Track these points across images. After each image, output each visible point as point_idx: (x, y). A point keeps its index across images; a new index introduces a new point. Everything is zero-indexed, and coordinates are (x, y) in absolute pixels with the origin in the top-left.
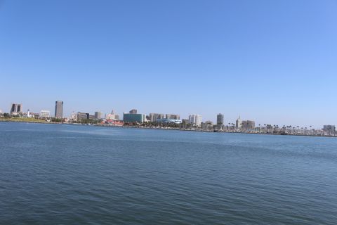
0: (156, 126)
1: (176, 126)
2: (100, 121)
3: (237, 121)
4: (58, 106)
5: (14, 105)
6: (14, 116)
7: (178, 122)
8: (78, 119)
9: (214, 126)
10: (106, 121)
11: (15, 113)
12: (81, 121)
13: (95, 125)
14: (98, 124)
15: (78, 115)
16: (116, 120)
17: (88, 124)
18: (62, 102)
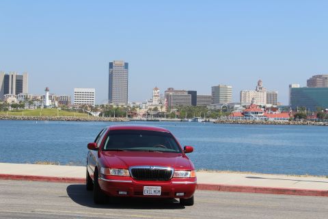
2: (228, 110)
4: (116, 74)
5: (7, 77)
6: (14, 106)
8: (169, 108)
10: (244, 109)
11: (12, 99)
12: (177, 113)
13: (214, 120)
14: (223, 118)
15: (168, 97)
16: (269, 106)
17: (195, 120)
18: (126, 65)
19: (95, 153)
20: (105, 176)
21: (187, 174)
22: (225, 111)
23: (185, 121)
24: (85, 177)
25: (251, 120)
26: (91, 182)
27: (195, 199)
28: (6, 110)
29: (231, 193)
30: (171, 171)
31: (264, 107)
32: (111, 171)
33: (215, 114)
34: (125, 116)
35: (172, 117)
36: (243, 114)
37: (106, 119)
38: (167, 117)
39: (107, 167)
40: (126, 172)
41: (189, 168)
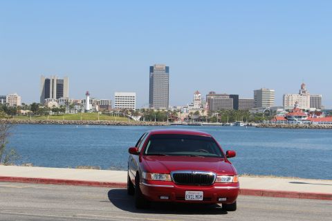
2: (270, 114)
4: (157, 78)
5: (47, 82)
6: (55, 110)
8: (209, 115)
10: (287, 112)
11: (52, 103)
12: (218, 118)
13: (256, 124)
14: (265, 122)
15: (209, 101)
16: (313, 109)
17: (237, 125)
18: (167, 69)
19: (136, 157)
20: (146, 181)
21: (229, 179)
22: (268, 115)
23: (227, 125)
24: (127, 182)
25: (295, 124)
26: (132, 187)
27: (238, 205)
28: (47, 114)
29: (274, 199)
30: (213, 176)
31: (307, 111)
32: (153, 175)
33: (258, 118)
34: (166, 120)
35: (214, 121)
36: (286, 118)
37: (147, 123)
38: (209, 121)
39: (149, 171)
40: (167, 177)
41: (232, 173)
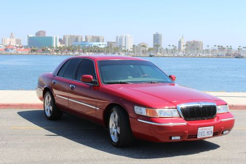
0: (73, 51)
1: (99, 51)
3: (180, 42)
7: (102, 45)
9: (150, 50)
10: (5, 47)
31: (16, 46)
